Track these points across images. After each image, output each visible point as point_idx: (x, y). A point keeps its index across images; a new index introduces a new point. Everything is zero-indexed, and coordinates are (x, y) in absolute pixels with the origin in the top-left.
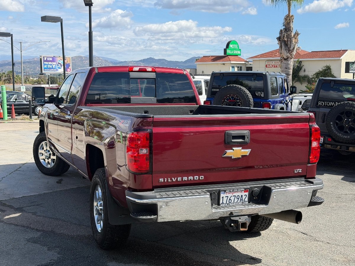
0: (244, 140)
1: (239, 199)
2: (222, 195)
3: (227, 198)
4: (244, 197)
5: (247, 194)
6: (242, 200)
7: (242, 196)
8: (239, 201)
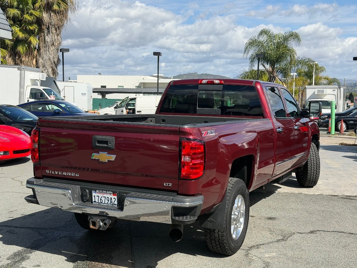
0: (108, 145)
1: (109, 200)
2: (94, 194)
3: (98, 197)
4: (113, 200)
5: (116, 197)
6: (112, 202)
7: (111, 198)
8: (109, 203)
